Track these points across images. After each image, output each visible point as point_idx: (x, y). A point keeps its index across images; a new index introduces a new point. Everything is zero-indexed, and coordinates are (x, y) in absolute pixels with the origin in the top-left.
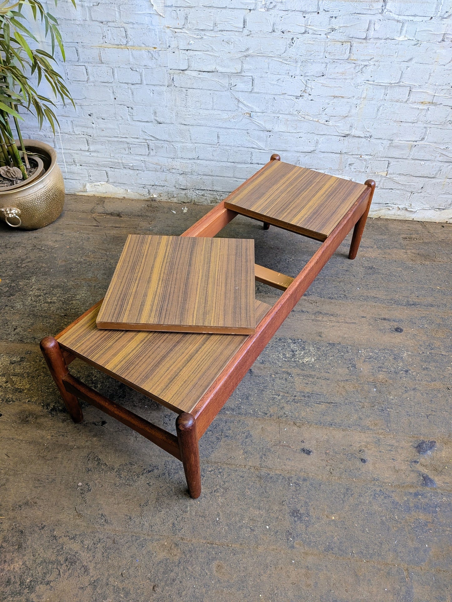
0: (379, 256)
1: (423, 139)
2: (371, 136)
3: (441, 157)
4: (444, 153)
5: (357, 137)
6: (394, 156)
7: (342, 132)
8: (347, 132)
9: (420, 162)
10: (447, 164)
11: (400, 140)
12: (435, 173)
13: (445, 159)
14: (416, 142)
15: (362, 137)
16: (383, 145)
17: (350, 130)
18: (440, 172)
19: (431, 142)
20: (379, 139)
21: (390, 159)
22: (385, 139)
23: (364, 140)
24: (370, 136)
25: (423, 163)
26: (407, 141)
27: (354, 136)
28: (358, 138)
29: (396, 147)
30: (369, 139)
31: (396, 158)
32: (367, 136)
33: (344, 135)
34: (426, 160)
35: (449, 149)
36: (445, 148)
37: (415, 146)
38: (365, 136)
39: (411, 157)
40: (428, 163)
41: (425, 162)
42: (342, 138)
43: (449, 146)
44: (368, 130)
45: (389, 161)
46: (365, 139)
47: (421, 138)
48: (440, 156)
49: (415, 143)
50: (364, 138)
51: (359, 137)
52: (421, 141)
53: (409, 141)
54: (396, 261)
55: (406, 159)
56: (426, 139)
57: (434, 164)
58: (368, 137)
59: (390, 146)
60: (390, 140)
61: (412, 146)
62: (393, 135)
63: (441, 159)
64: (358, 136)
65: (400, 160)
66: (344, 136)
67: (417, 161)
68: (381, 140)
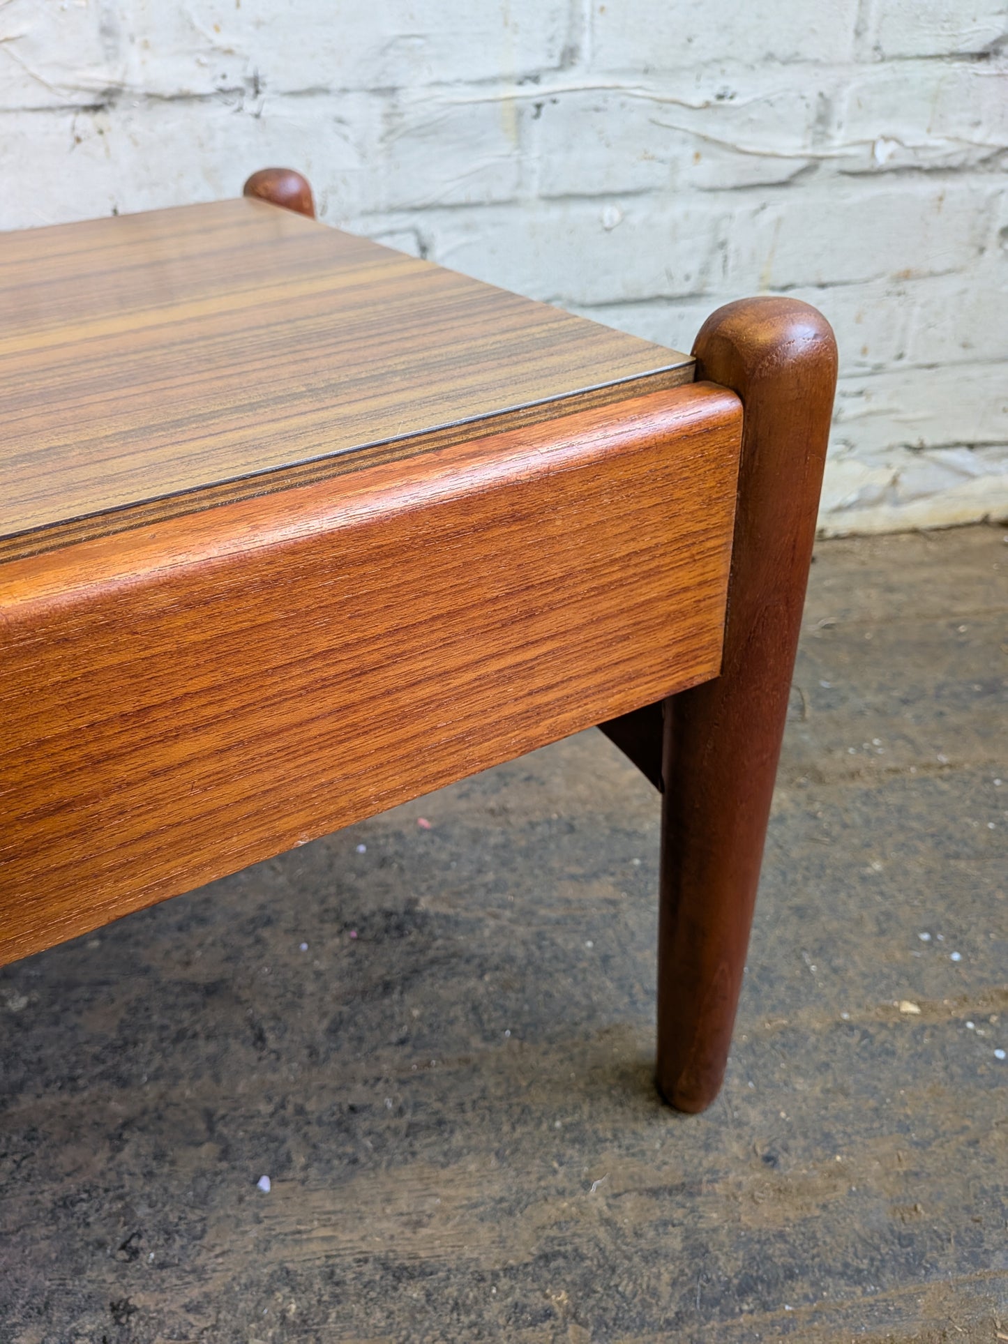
0: (463, 805)
1: (569, 56)
2: (256, 84)
3: (706, 163)
4: (714, 130)
5: (172, 99)
6: (435, 192)
7: (70, 79)
8: (102, 77)
9: (592, 210)
10: (748, 202)
11: (438, 84)
12: (693, 266)
13: (727, 170)
14: (536, 79)
15: (201, 98)
16: (345, 130)
17: (112, 55)
18: (719, 256)
19: (623, 72)
20: (311, 92)
21: (419, 220)
22: (345, 91)
23: (218, 113)
24: (248, 80)
25: (610, 212)
26: (481, 82)
27: (153, 98)
28: (178, 110)
29: (427, 131)
30: (250, 106)
31: (453, 207)
32: (230, 83)
33: (89, 100)
34: (625, 194)
35: (736, 102)
36: (712, 99)
37: (539, 106)
38: (221, 83)
39: (534, 187)
40: (640, 210)
41: (625, 204)
42: (87, 122)
43: (733, 85)
44: (222, 40)
45: (416, 232)
46: (226, 111)
47: (557, 53)
48: (697, 156)
49: (530, 90)
50: (216, 101)
51: (183, 98)
52: (560, 68)
53: (494, 81)
54: (571, 829)
55: (511, 203)
56: (585, 53)
57: (677, 209)
58: (240, 91)
59: (394, 128)
60: (377, 92)
61: (520, 113)
62: (383, 51)
63: (706, 171)
64: (171, 90)
65: (478, 215)
66: (96, 108)
67: (579, 211)
68: (321, 99)
